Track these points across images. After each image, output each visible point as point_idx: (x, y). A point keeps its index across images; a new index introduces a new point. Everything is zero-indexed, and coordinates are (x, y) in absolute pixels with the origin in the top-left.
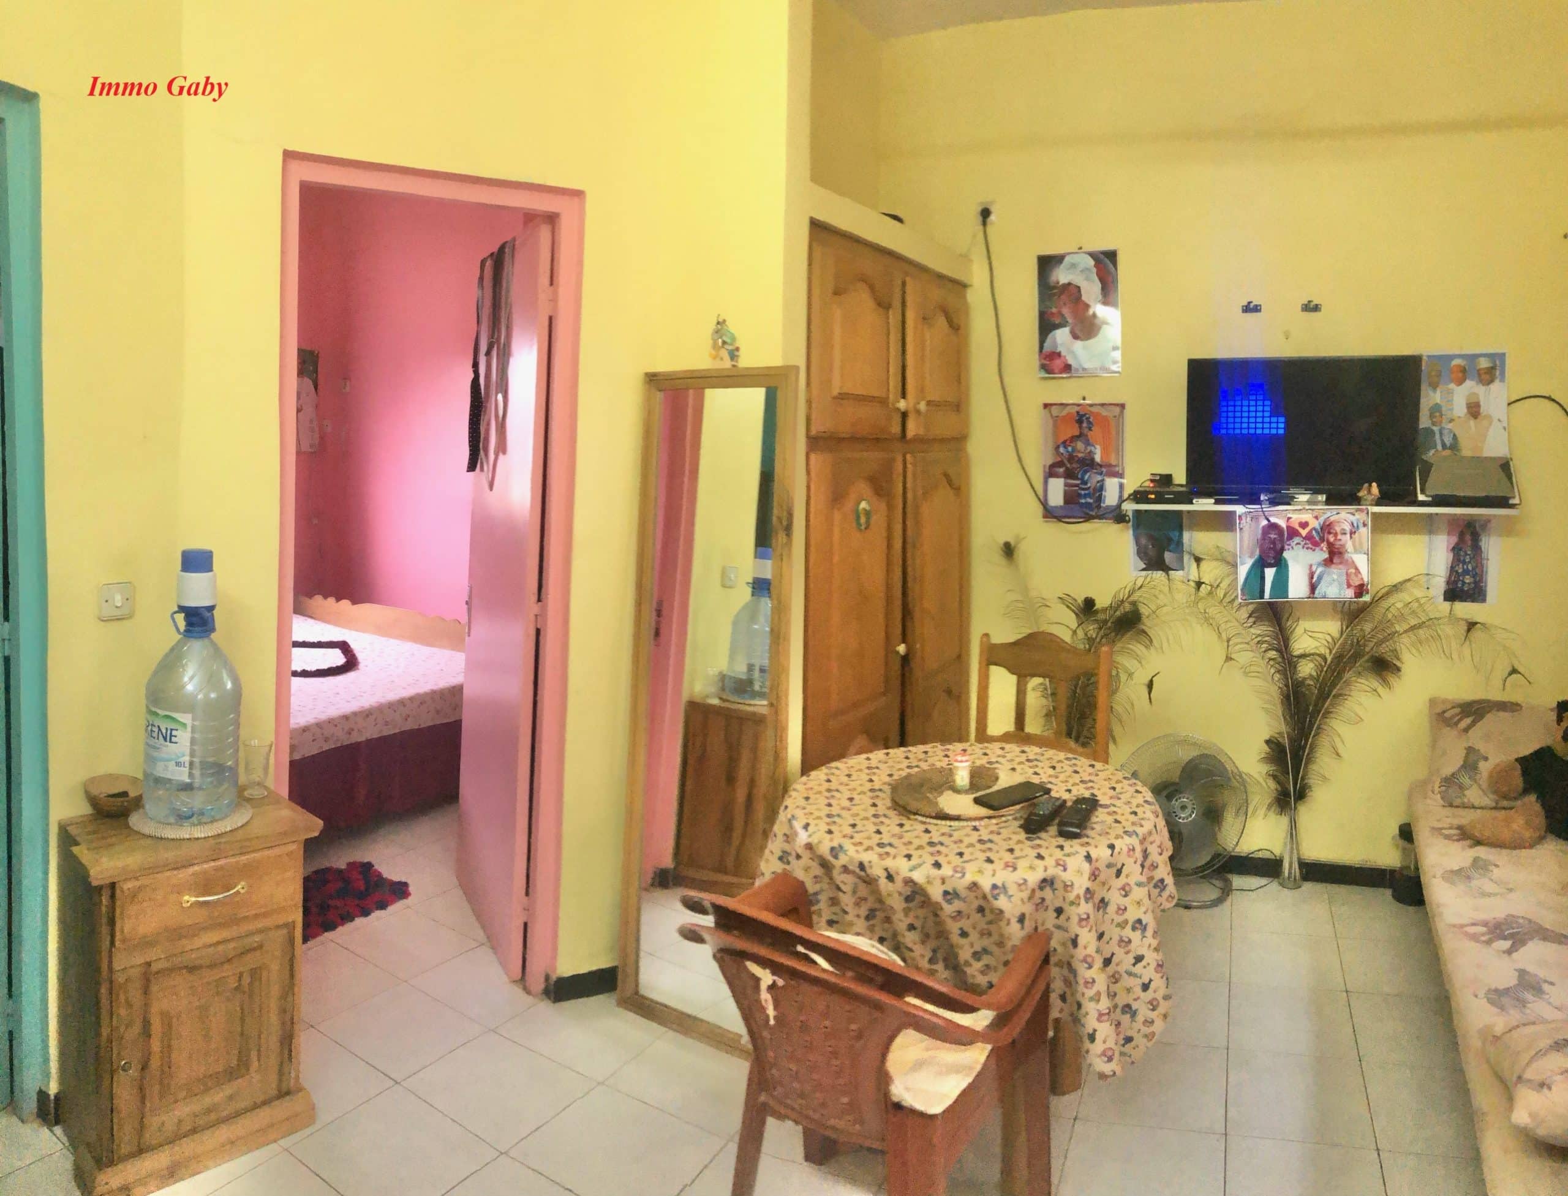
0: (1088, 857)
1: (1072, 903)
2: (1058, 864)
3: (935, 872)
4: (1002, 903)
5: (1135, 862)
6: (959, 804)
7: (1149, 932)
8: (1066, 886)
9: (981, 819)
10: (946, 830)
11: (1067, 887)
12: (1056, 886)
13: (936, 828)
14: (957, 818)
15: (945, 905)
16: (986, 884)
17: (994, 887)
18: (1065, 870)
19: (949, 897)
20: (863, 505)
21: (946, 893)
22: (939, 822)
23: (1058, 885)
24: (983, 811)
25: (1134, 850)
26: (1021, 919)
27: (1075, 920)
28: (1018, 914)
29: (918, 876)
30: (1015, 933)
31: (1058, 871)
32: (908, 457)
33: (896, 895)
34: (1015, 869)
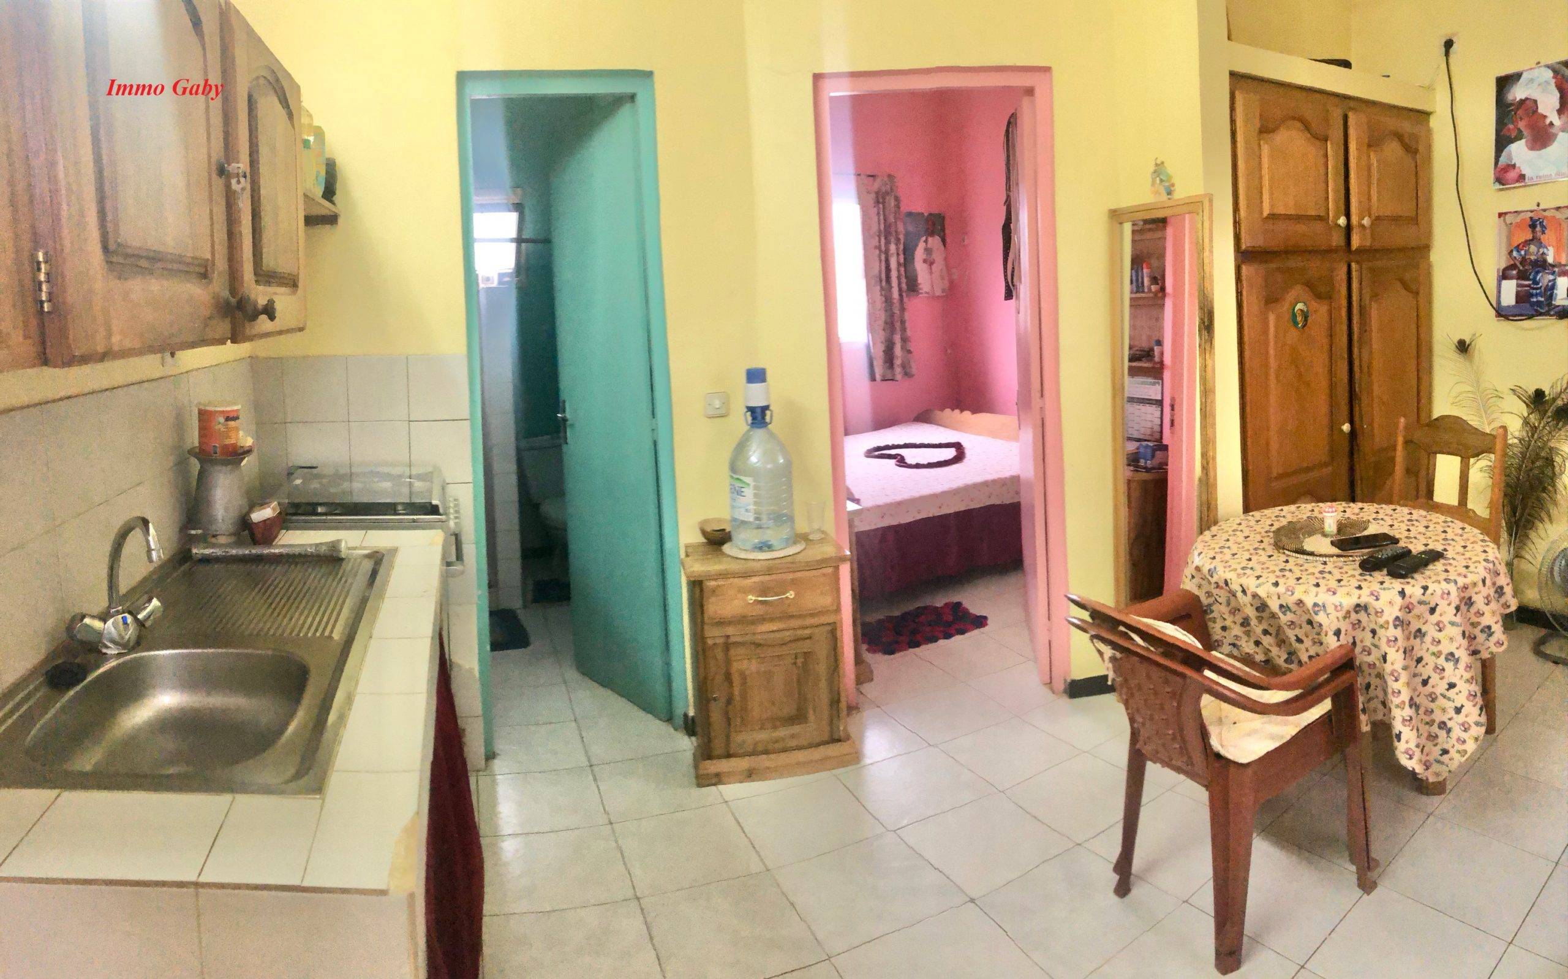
0: (1402, 593)
1: (1382, 627)
2: (1372, 594)
3: (1273, 589)
4: (1321, 618)
5: (1449, 604)
6: (1320, 544)
7: (1462, 665)
8: (1377, 612)
9: (1332, 556)
10: (1300, 561)
11: (1379, 613)
12: (1369, 611)
13: (1294, 559)
14: (1312, 554)
15: (1281, 615)
16: (1309, 602)
17: (1316, 605)
18: (1377, 599)
19: (1283, 610)
20: (1300, 306)
21: (1281, 606)
22: (1298, 556)
23: (1371, 611)
24: (1336, 551)
25: (1449, 593)
26: (1338, 633)
27: (1384, 640)
28: (1334, 628)
29: (1262, 593)
30: (1332, 642)
31: (1371, 600)
32: (1353, 265)
33: (1249, 605)
34: (1334, 593)
